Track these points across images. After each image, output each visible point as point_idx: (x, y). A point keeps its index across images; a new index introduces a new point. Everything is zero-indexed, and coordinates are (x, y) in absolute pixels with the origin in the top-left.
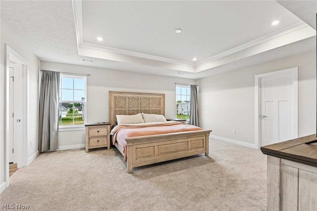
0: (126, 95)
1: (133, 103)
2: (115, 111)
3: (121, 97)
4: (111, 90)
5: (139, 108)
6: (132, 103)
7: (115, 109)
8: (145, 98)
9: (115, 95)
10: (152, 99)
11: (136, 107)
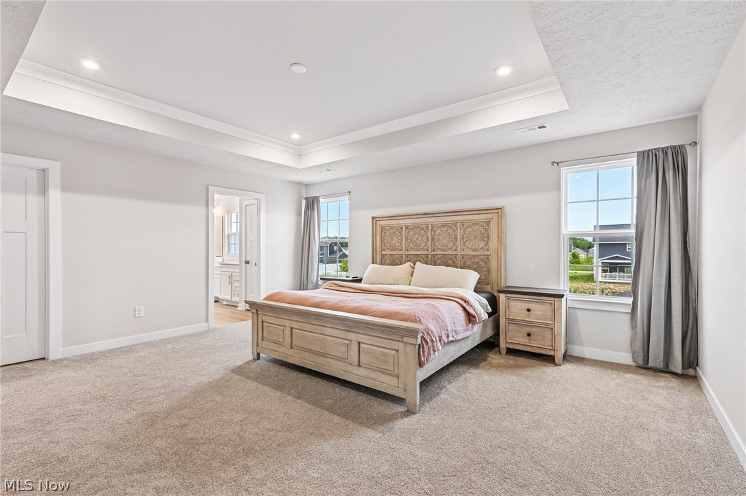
0: (401, 222)
1: (417, 239)
2: (383, 256)
3: (392, 227)
4: (375, 215)
5: (430, 251)
6: (415, 239)
7: (383, 253)
8: (443, 226)
9: (382, 223)
10: (463, 225)
11: (423, 249)
